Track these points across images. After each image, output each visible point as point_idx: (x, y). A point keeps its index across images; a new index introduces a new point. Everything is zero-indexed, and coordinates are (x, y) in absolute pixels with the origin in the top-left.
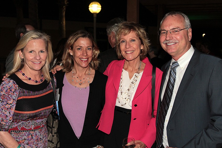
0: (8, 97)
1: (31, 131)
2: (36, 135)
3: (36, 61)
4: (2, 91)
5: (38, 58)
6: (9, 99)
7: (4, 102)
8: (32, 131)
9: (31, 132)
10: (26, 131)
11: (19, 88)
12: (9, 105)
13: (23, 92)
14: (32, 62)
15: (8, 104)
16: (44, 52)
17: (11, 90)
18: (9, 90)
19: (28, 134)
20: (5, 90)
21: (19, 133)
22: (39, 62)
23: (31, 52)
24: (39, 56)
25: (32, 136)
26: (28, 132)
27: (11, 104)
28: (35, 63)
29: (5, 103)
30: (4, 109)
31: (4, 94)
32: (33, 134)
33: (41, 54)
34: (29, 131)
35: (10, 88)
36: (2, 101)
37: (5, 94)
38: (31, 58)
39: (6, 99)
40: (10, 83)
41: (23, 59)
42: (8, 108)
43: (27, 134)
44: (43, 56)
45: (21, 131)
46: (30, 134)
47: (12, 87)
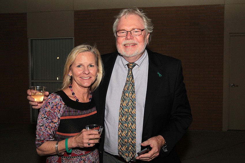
0: (54, 114)
1: (82, 156)
2: (89, 159)
3: (85, 76)
4: (47, 107)
5: (87, 72)
6: (54, 117)
7: (49, 119)
8: (84, 155)
9: (83, 158)
10: (77, 157)
11: (65, 106)
12: (53, 124)
13: (69, 111)
14: (80, 78)
15: (52, 122)
16: (93, 66)
17: (57, 107)
18: (55, 107)
19: (80, 160)
20: (51, 106)
21: (70, 159)
22: (88, 78)
23: (79, 66)
24: (88, 70)
25: (84, 161)
26: (79, 158)
27: (56, 123)
28: (84, 78)
29: (50, 121)
30: (48, 127)
31: (49, 111)
32: (85, 158)
33: (90, 68)
34: (81, 156)
35: (56, 105)
36: (47, 118)
37: (51, 110)
38: (79, 73)
39: (52, 116)
40: (57, 100)
41: (72, 76)
42: (52, 127)
43: (78, 160)
44: (92, 70)
45: (72, 157)
46: (82, 159)
47: (58, 104)
